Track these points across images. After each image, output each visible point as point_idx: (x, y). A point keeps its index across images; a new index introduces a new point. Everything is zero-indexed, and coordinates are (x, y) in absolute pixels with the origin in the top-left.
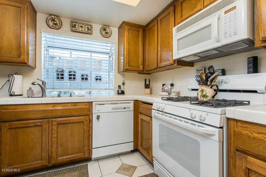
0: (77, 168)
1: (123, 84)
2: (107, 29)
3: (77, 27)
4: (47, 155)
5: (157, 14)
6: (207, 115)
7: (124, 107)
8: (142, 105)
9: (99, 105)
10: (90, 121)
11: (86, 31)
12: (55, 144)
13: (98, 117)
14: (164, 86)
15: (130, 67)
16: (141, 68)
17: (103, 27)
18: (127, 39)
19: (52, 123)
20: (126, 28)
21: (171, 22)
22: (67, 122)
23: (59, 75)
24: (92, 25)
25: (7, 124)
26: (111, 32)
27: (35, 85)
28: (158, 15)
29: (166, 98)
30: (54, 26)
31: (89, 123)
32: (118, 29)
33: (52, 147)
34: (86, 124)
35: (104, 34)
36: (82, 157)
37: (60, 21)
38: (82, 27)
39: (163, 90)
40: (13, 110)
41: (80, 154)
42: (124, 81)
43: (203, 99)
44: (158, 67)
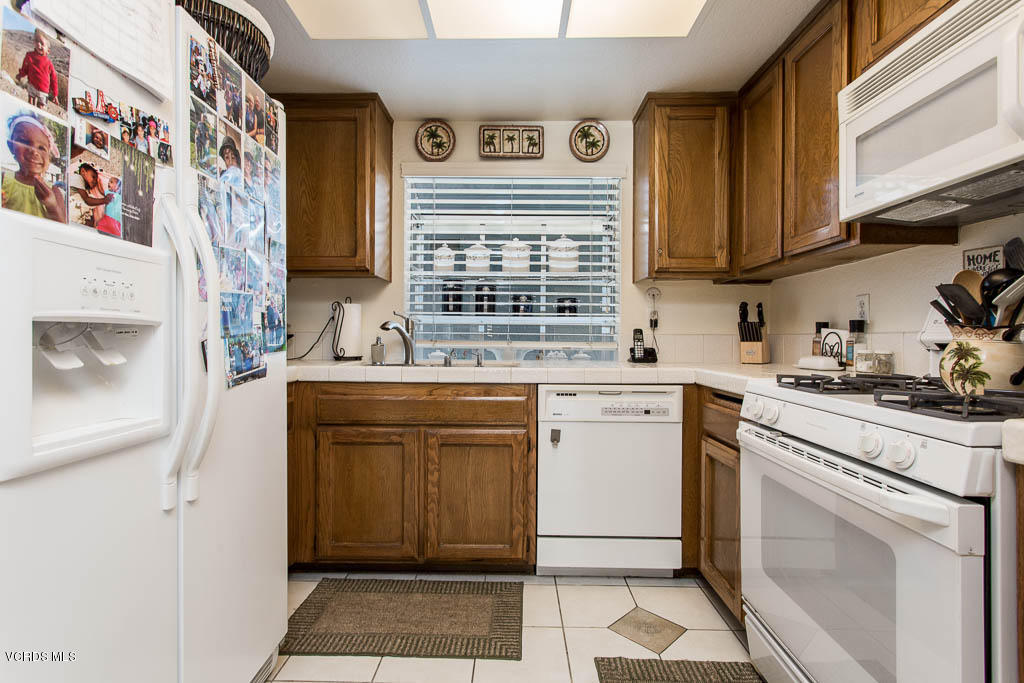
0: (492, 587)
1: (654, 324)
2: (592, 131)
3: (496, 141)
4: (416, 531)
5: (783, 40)
6: (924, 446)
7: (644, 407)
8: (713, 403)
9: (558, 395)
10: (531, 445)
11: (525, 150)
12: (433, 501)
13: (555, 437)
14: (823, 330)
15: (673, 260)
16: (721, 260)
17: (581, 127)
18: (662, 158)
19: (426, 439)
20: (660, 115)
21: (837, 65)
22: (468, 441)
23: (448, 301)
24: (542, 128)
25: (330, 432)
26: (606, 139)
27: (388, 329)
28: (785, 43)
29: (792, 380)
30: (435, 151)
31: (528, 451)
32: (635, 125)
33: (425, 508)
34: (519, 455)
35: (584, 150)
36: (506, 555)
37: (451, 135)
38: (511, 139)
39: (820, 350)
40: (340, 397)
41: (501, 546)
42: (655, 313)
43: (963, 388)
44: (785, 255)
